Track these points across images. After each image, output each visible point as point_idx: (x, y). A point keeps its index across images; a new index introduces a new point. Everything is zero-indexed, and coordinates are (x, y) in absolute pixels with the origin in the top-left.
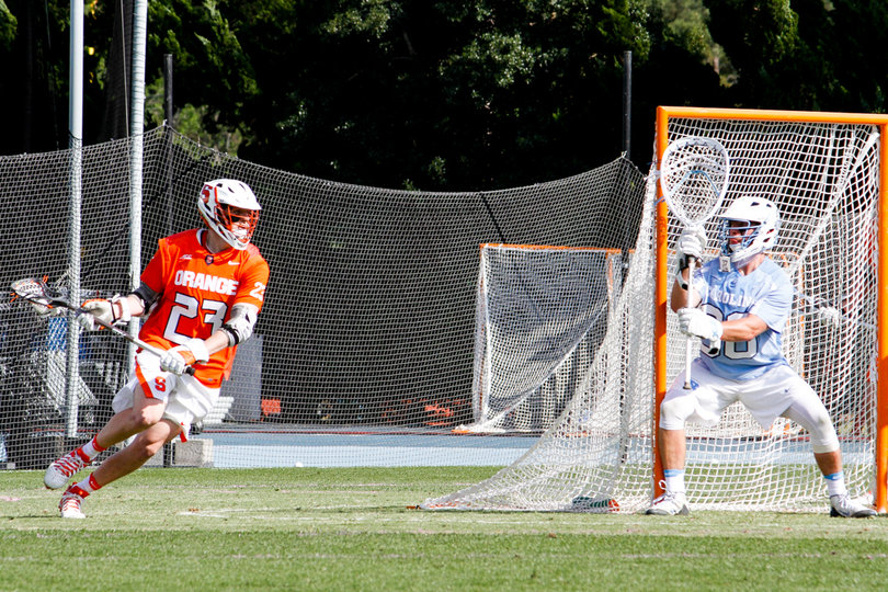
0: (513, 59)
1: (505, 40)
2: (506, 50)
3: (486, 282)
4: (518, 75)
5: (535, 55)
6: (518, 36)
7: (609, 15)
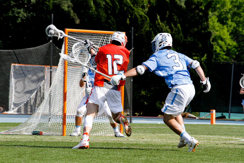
0: (21, 15)
1: (19, 10)
2: (19, 13)
3: (12, 74)
4: (22, 20)
5: (27, 15)
6: (22, 9)
7: (47, 4)
